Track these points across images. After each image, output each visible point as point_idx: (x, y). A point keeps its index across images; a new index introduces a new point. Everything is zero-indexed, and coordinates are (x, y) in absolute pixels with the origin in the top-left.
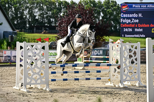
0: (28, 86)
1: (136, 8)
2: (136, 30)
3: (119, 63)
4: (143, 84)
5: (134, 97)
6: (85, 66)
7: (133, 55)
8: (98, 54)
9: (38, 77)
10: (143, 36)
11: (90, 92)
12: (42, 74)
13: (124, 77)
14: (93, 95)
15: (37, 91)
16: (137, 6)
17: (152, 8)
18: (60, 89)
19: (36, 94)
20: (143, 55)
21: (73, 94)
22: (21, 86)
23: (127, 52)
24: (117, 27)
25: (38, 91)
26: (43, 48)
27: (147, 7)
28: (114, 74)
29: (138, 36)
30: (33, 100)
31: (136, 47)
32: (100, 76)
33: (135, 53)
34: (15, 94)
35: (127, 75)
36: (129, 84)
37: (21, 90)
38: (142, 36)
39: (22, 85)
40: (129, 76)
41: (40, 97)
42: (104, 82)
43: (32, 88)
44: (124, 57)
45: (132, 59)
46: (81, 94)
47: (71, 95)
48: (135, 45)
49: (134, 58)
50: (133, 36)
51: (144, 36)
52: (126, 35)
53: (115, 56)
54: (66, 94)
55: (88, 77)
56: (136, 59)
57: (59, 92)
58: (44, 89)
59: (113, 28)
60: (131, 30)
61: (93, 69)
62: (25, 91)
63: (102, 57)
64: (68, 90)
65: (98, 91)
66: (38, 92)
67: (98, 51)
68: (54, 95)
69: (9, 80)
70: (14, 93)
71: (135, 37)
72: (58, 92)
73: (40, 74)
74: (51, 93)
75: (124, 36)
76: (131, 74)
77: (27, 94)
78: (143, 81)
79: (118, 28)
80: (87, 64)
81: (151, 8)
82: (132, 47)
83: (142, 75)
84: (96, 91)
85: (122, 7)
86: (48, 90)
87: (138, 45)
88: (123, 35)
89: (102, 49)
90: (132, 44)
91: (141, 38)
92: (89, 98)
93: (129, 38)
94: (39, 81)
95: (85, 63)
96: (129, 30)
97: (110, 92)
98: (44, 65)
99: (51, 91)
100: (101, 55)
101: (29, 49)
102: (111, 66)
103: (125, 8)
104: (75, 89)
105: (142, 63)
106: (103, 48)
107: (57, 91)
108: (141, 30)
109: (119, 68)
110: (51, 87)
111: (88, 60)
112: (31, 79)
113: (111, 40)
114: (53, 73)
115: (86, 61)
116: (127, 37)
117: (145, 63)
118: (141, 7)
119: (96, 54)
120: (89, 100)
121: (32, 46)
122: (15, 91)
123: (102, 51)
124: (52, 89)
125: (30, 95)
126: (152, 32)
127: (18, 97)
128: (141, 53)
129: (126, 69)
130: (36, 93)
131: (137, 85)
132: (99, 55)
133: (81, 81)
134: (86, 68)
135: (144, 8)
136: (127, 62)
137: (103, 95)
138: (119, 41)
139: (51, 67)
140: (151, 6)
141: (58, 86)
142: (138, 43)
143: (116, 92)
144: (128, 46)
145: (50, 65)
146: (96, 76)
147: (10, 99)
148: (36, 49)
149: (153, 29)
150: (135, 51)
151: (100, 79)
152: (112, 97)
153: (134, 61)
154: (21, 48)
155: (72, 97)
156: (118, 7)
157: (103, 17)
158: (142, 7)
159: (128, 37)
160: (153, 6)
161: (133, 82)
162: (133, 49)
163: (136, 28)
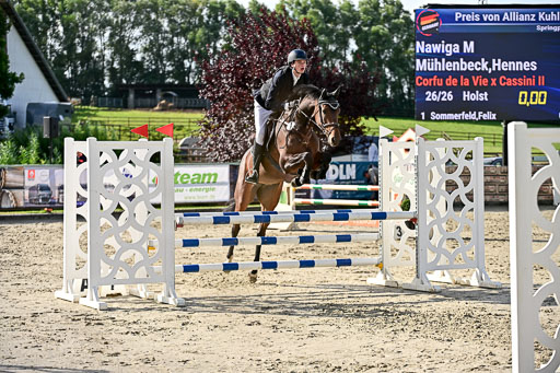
0: (106, 290)
1: (466, 22)
2: (467, 96)
3: (413, 208)
4: (495, 280)
5: (463, 326)
6: (297, 219)
7: (460, 182)
8: (342, 177)
9: (139, 257)
10: (490, 116)
11: (315, 308)
12: (150, 247)
13: (431, 257)
14: (326, 318)
15: (134, 306)
16: (468, 17)
17: (519, 22)
18: (214, 298)
19: (131, 317)
20: (489, 178)
21: (256, 317)
22: (82, 290)
23: (439, 169)
24: (402, 88)
25: (138, 306)
26: (156, 158)
27: (501, 21)
28: (397, 245)
29: (472, 116)
30: (120, 337)
31: (471, 153)
32: (347, 251)
33: (466, 175)
34: (59, 315)
35: (438, 250)
36: (447, 279)
37: (82, 301)
38: (485, 116)
39: (84, 287)
40: (447, 254)
41: (146, 326)
42: (363, 274)
43: (119, 294)
44: (431, 188)
45: (455, 193)
46: (284, 317)
47: (250, 318)
48: (467, 146)
49: (462, 191)
50: (456, 116)
51: (494, 115)
52: (432, 113)
53: (398, 185)
54: (235, 315)
55: (309, 256)
56: (470, 196)
57: (211, 309)
58: (160, 300)
59: (388, 92)
60: (450, 96)
61: (325, 229)
62: (95, 304)
63: (355, 188)
64: (240, 301)
65: (342, 305)
66: (139, 310)
67: (341, 166)
68: (191, 320)
69: (43, 268)
70: (56, 312)
71: (465, 121)
72: (205, 309)
73: (145, 246)
74: (182, 313)
75: (428, 118)
76: (451, 243)
77: (102, 315)
78: (493, 268)
79: (405, 90)
80: (303, 214)
81: (516, 22)
82: (456, 154)
83: (488, 247)
84: (337, 305)
85: (419, 21)
86: (171, 301)
87: (478, 145)
88: (423, 114)
89: (354, 160)
90: (457, 144)
91: (482, 122)
92: (310, 328)
93: (445, 124)
94: (141, 273)
95: (298, 207)
96: (442, 96)
97: (382, 308)
98: (159, 219)
99: (182, 307)
100: (351, 179)
101: (106, 162)
102: (385, 218)
103: (428, 24)
104: (264, 298)
105: (488, 205)
106: (357, 158)
107: (203, 306)
108: (484, 97)
109: (411, 224)
110: (183, 291)
111: (308, 197)
112: (116, 265)
113: (384, 131)
114: (188, 243)
115: (300, 201)
116: (436, 120)
118: (482, 20)
119: (335, 177)
120: (312, 335)
121: (118, 152)
122: (60, 305)
123: (354, 166)
124: (186, 299)
125: (110, 321)
126: (520, 103)
127: (69, 326)
128: (486, 175)
129: (435, 228)
130: (132, 314)
131: (474, 282)
132: (345, 182)
133: (283, 270)
134: (300, 225)
135: (493, 22)
136: (441, 206)
137: (360, 319)
138: (410, 134)
139: (181, 225)
140: (514, 16)
141: (208, 289)
142: (476, 139)
143: (402, 309)
144: (442, 150)
145: (178, 217)
146: (335, 253)
147: (43, 335)
148: (131, 162)
149: (521, 93)
150: (466, 168)
151: (347, 263)
152: (389, 325)
153: (464, 200)
154: (81, 159)
155: (255, 328)
156: (407, 19)
157: (355, 54)
158: (485, 19)
159: (440, 120)
160: (522, 18)
161: (460, 273)
162: (461, 162)
163: (466, 89)
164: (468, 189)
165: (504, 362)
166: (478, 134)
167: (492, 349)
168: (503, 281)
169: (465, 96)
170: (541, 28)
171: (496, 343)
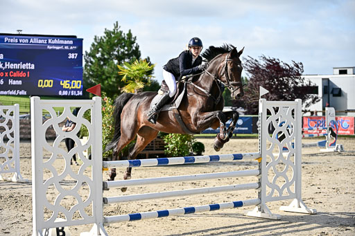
1: (10, 42)
2: (11, 82)
4: (25, 178)
5: (8, 202)
7: (7, 127)
10: (23, 92)
16: (12, 40)
20: (22, 126)
27: (29, 43)
29: (13, 92)
31: (12, 112)
33: (10, 124)
38: (21, 93)
45: (4, 133)
48: (10, 108)
49: (8, 132)
50: (5, 93)
51: (25, 92)
56: (12, 135)
71: (10, 95)
78: (24, 172)
81: (37, 43)
82: (5, 113)
83: (22, 162)
87: (16, 108)
90: (5, 107)
91: (19, 96)
105: (21, 140)
108: (20, 82)
117: (29, 140)
118: (19, 42)
126: (39, 86)
128: (20, 124)
131: (14, 179)
135: (25, 43)
140: (35, 40)
142: (15, 105)
149: (39, 81)
150: (10, 120)
153: (9, 136)
158: (21, 41)
160: (40, 42)
161: (7, 175)
162: (7, 117)
163: (11, 78)
164: (11, 131)
165: (29, 219)
166: (17, 102)
167: (23, 213)
168: (29, 179)
169: (10, 82)
170: (49, 47)
171: (25, 210)
